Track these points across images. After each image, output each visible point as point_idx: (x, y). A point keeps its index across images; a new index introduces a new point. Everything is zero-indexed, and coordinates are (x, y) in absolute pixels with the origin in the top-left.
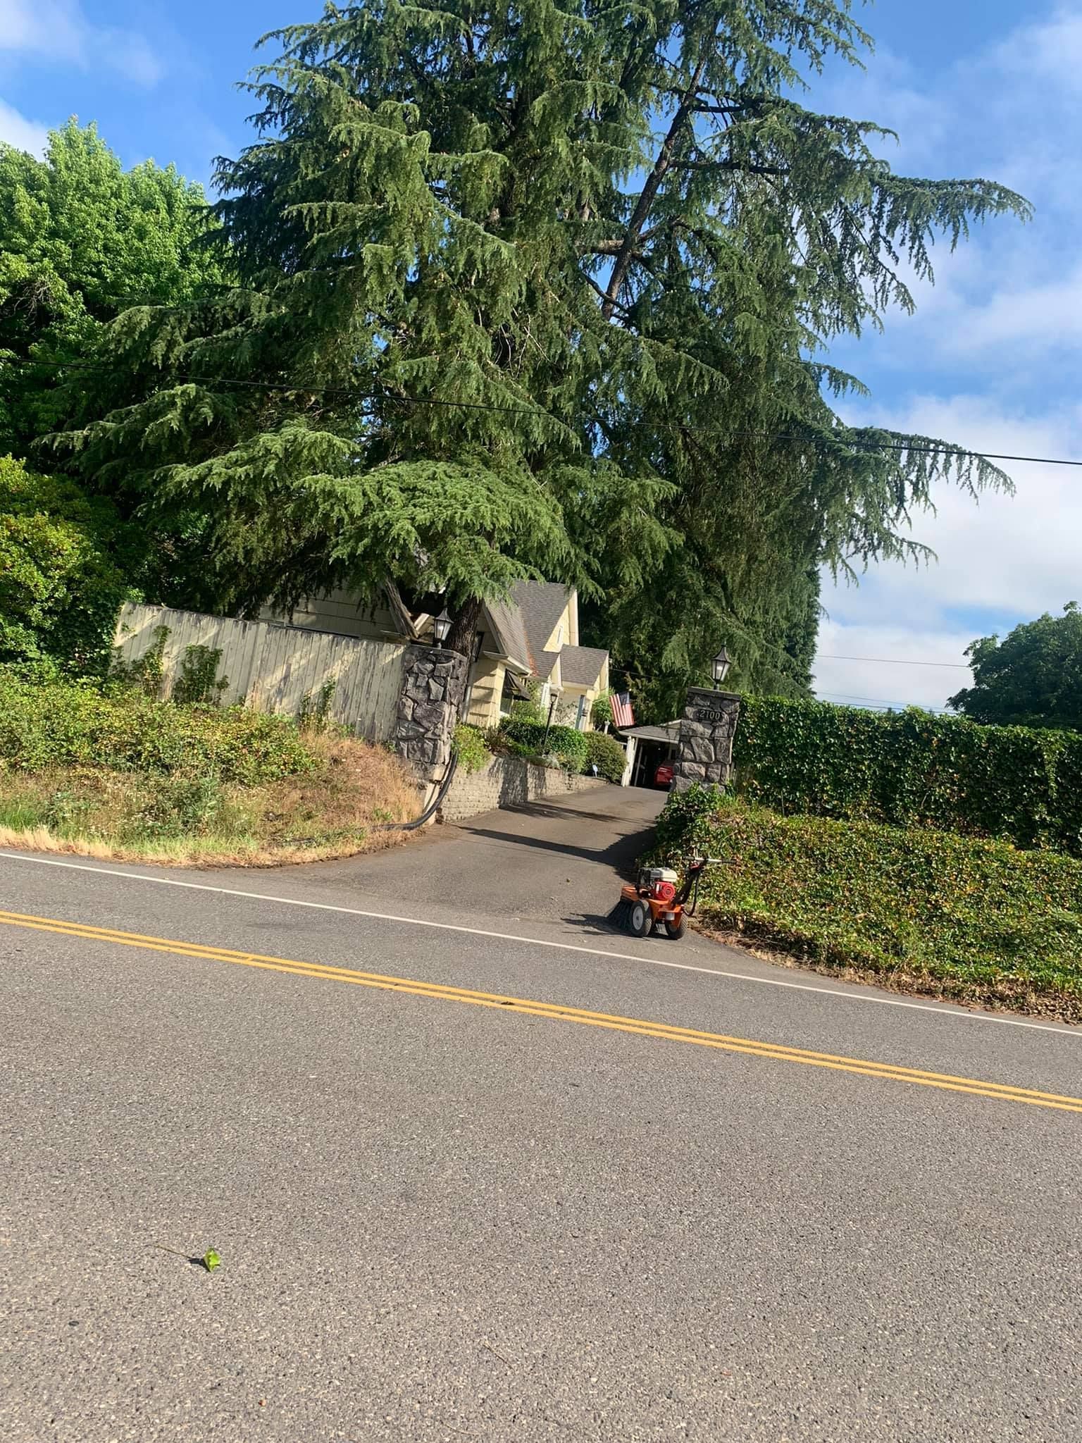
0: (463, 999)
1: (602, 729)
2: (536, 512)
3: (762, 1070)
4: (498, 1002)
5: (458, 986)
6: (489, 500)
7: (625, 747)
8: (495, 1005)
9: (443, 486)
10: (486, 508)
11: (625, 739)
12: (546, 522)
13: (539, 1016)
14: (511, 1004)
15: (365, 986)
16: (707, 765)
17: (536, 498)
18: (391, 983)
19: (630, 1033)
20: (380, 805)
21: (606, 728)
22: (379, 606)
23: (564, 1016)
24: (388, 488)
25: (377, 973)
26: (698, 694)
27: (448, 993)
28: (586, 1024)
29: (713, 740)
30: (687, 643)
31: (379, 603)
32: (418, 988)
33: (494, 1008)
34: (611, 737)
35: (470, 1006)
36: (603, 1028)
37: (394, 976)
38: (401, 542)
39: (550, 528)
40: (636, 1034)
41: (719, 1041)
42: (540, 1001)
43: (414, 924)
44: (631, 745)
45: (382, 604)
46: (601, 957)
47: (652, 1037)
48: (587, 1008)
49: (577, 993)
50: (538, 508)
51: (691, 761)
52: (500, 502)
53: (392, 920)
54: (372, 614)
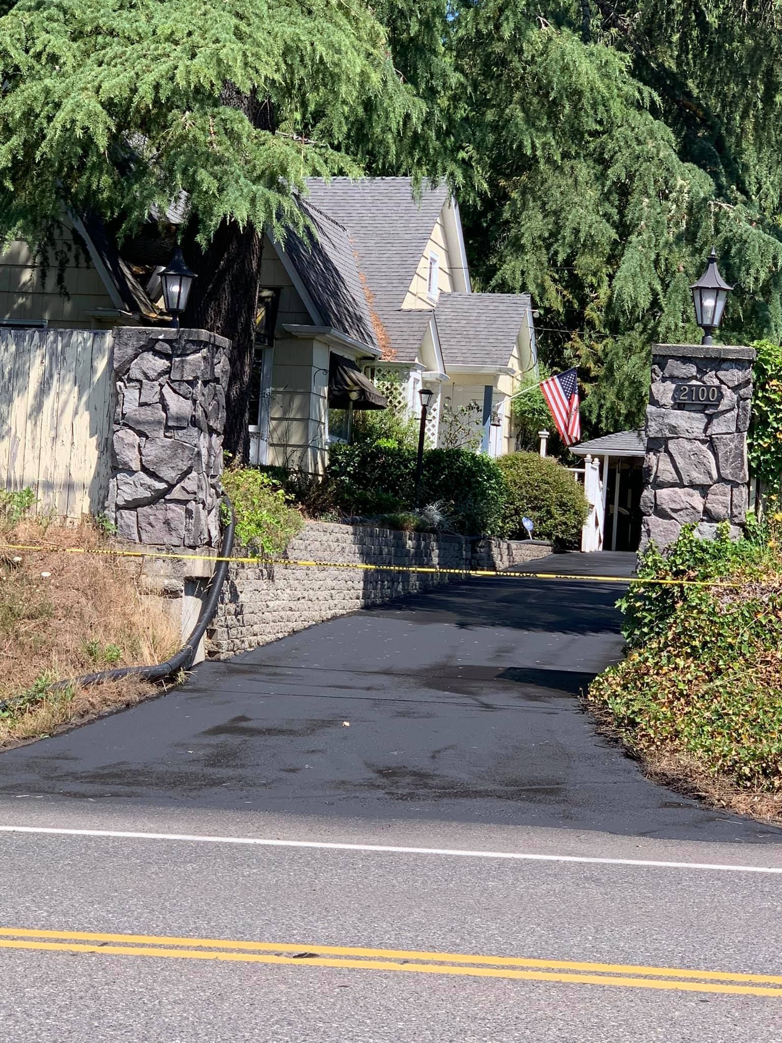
0: (223, 956)
1: (537, 448)
2: (331, 46)
3: (762, 1020)
4: (289, 955)
5: (220, 935)
6: (239, 35)
7: (582, 476)
8: (282, 960)
9: (150, 18)
10: (231, 50)
11: (580, 462)
12: (354, 64)
13: (359, 971)
14: (312, 955)
15: (43, 952)
16: (704, 490)
17: (331, 20)
18: (93, 943)
19: (524, 983)
20: (97, 637)
21: (543, 444)
22: (72, 262)
23: (406, 967)
24: (44, 36)
25: (71, 929)
26: (673, 357)
27: (199, 948)
28: (447, 976)
29: (711, 443)
30: (656, 262)
31: (71, 256)
32: (143, 945)
33: (279, 967)
34: (553, 460)
35: (236, 967)
36: (476, 980)
37: (101, 930)
38: (79, 133)
39: (363, 73)
40: (536, 984)
41: (693, 980)
42: (369, 945)
43: (154, 840)
44: (591, 472)
45: (77, 257)
46: (502, 862)
47: (566, 985)
48: (454, 948)
49: (441, 927)
50: (335, 39)
51: (673, 485)
52: (260, 36)
53: (116, 839)
54: (60, 280)
